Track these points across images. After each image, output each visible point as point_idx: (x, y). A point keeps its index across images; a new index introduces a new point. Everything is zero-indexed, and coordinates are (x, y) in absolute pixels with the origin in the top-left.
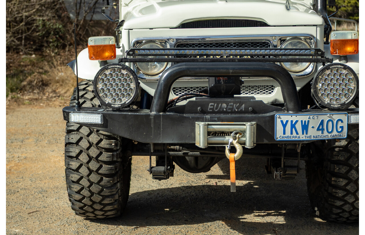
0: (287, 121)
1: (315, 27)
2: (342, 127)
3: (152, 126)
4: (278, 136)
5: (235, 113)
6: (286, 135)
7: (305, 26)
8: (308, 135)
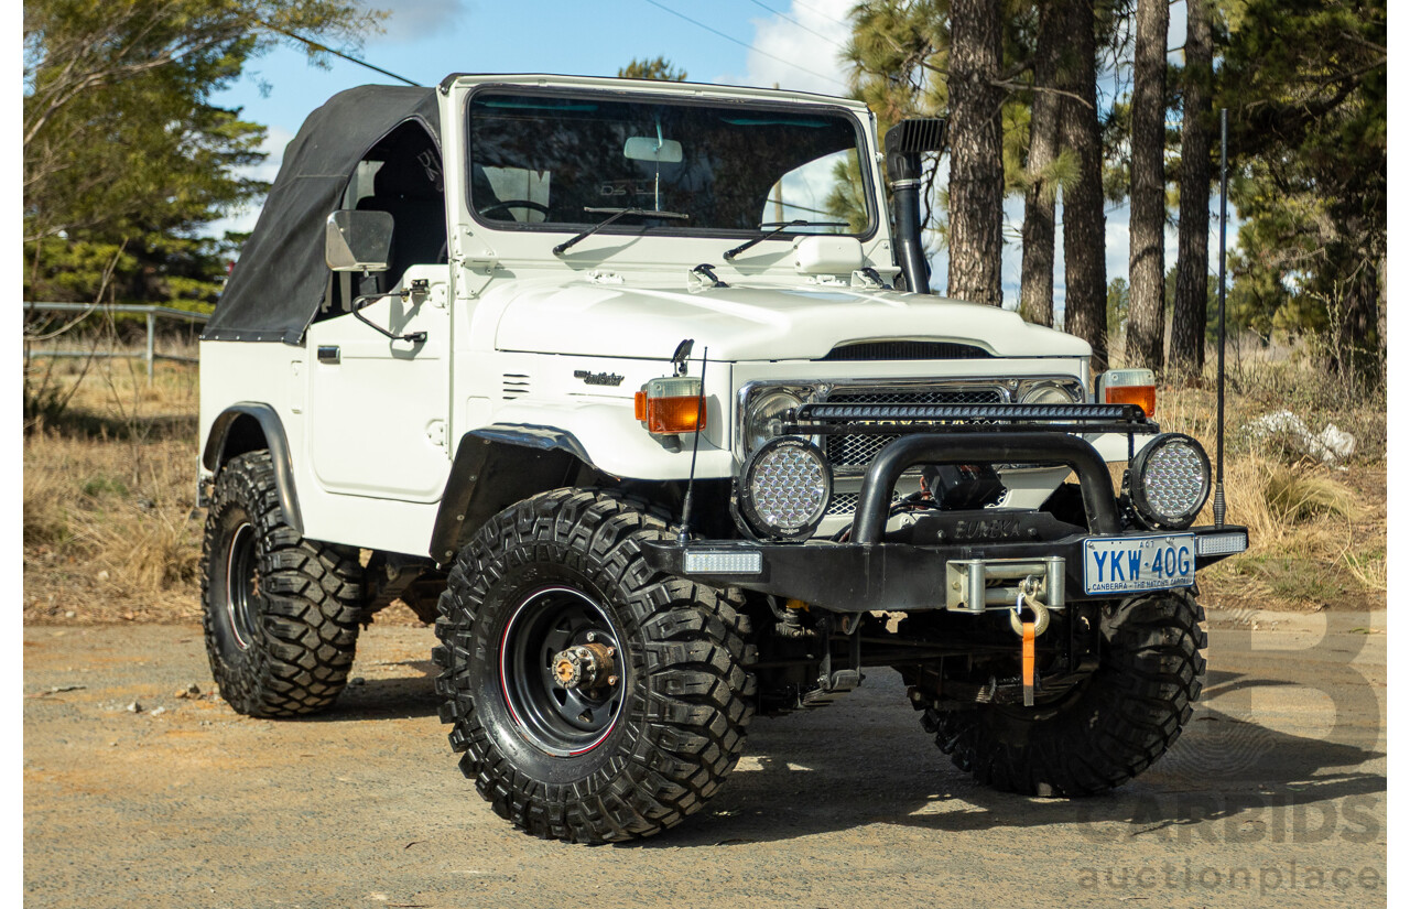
0: (1105, 553)
1: (1078, 361)
2: (1187, 563)
3: (867, 573)
4: (1090, 585)
5: (1006, 540)
6: (1104, 583)
7: (1059, 357)
8: (1140, 581)
